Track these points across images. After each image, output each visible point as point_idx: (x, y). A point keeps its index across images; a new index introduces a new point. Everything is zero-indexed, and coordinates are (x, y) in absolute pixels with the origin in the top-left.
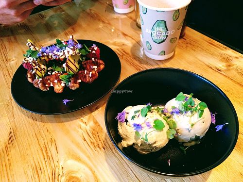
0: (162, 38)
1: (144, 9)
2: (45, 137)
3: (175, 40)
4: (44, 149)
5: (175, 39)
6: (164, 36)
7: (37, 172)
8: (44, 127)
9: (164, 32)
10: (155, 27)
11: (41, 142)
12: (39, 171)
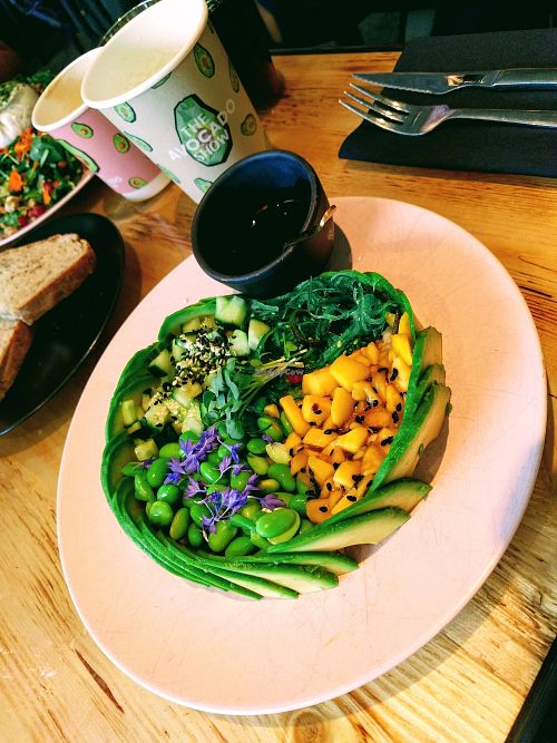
0: (221, 141)
1: (123, 110)
2: (39, 514)
3: (251, 125)
4: (44, 540)
5: (250, 120)
6: (220, 133)
7: (45, 591)
8: (30, 492)
9: (213, 124)
10: (183, 130)
11: (35, 526)
12: (48, 588)
